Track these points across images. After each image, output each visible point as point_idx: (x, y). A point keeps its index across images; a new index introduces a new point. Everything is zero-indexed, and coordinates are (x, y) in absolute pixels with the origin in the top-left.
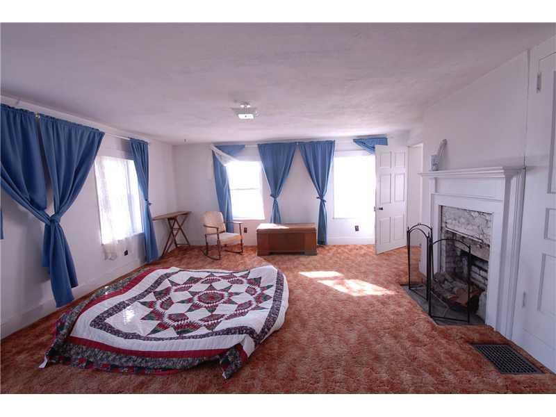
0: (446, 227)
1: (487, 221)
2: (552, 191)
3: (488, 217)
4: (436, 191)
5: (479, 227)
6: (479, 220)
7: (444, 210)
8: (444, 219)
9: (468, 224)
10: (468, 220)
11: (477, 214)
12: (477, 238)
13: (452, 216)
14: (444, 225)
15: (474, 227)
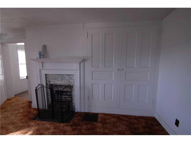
0: (49, 83)
1: (71, 77)
2: (93, 66)
3: (71, 76)
4: (43, 68)
5: (67, 80)
6: (67, 78)
7: (48, 76)
8: (48, 80)
9: (62, 80)
10: (62, 78)
11: (66, 76)
12: (67, 84)
13: (53, 78)
14: (48, 82)
15: (65, 81)
